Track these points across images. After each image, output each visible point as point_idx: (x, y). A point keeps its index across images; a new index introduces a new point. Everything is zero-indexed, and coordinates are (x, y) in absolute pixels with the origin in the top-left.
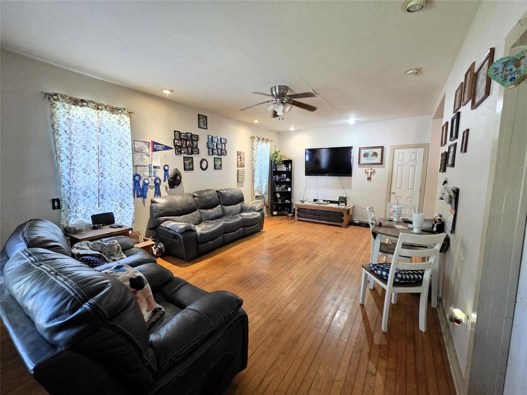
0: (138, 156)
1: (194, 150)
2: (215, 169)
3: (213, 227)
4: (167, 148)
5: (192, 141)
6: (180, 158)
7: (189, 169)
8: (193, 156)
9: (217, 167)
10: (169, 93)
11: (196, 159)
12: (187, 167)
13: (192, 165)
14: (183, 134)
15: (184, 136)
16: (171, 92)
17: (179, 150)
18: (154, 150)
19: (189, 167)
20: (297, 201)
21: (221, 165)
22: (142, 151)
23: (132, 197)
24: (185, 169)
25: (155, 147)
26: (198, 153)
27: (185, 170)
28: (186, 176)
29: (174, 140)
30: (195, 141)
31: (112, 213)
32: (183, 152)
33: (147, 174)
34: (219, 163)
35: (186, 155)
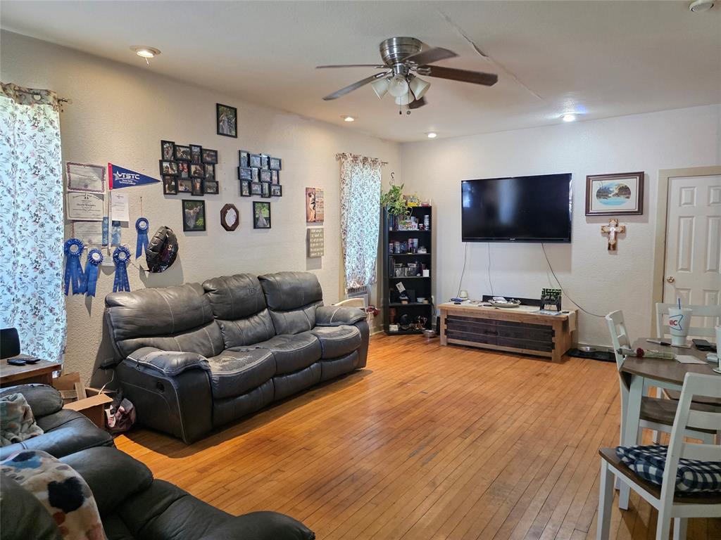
0: (77, 197)
1: (208, 184)
2: (255, 226)
3: (250, 361)
4: (145, 180)
5: (203, 164)
6: (175, 203)
7: (196, 229)
8: (204, 198)
9: (260, 224)
10: (149, 55)
11: (213, 206)
12: (191, 224)
13: (201, 219)
14: (182, 149)
15: (183, 152)
16: (154, 52)
17: (171, 184)
18: (115, 185)
20: (443, 300)
21: (269, 219)
22: (86, 186)
23: (61, 292)
24: (186, 228)
25: (117, 177)
26: (217, 192)
27: (185, 230)
29: (161, 162)
30: (209, 163)
31: (14, 330)
32: (181, 188)
33: (98, 239)
34: (265, 213)
35: (188, 197)
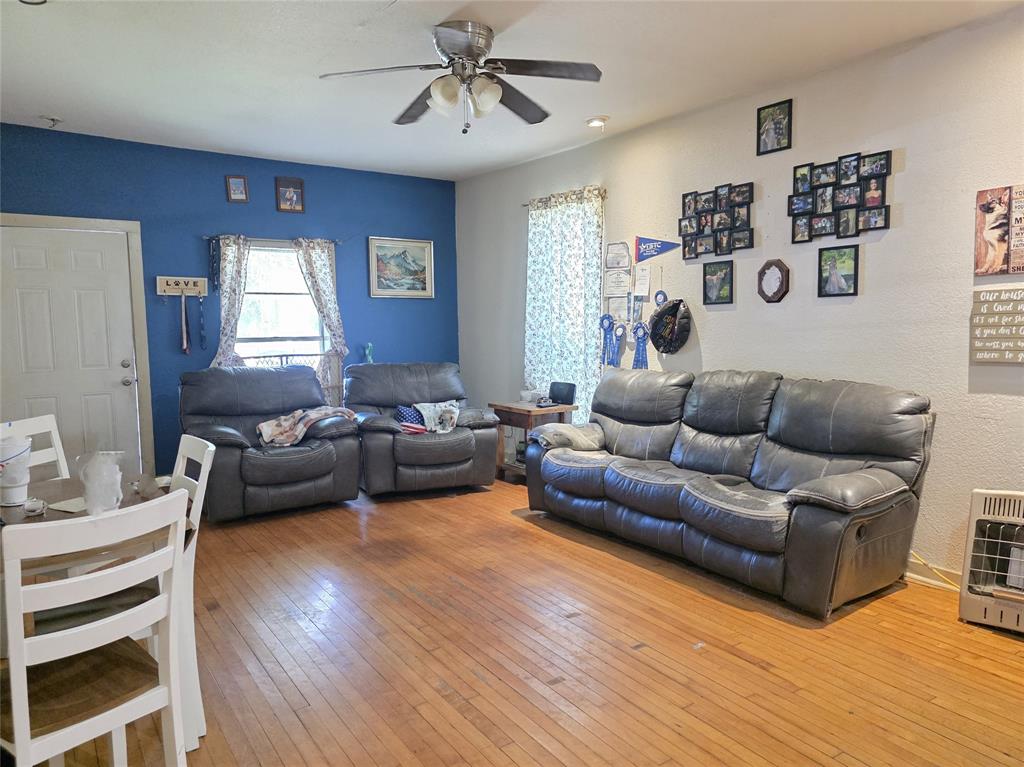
0: (612, 276)
2: (822, 293)
4: (666, 247)
6: (696, 269)
7: (721, 301)
8: (734, 257)
10: (601, 124)
11: (746, 264)
12: (713, 295)
13: (727, 288)
14: (704, 198)
15: (706, 201)
18: (640, 257)
19: (718, 291)
21: (855, 278)
22: (618, 263)
23: (598, 361)
24: (706, 300)
25: (645, 250)
26: (751, 245)
27: (705, 303)
28: (706, 321)
29: (680, 221)
31: (574, 385)
32: (700, 249)
33: (624, 314)
34: (845, 267)
35: (712, 258)
